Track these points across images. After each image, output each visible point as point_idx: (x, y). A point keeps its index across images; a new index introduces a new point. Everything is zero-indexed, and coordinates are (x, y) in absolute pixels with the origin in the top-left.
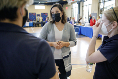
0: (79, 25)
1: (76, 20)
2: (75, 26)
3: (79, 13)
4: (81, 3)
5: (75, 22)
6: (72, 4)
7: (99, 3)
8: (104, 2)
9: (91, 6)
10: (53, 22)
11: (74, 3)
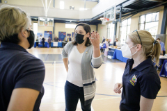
0: (114, 48)
1: (112, 42)
2: (110, 49)
3: (115, 34)
4: (118, 23)
5: (110, 45)
6: (107, 23)
7: (139, 24)
8: (145, 23)
9: (129, 27)
10: (75, 44)
11: (110, 22)
